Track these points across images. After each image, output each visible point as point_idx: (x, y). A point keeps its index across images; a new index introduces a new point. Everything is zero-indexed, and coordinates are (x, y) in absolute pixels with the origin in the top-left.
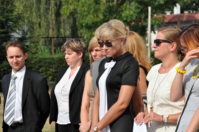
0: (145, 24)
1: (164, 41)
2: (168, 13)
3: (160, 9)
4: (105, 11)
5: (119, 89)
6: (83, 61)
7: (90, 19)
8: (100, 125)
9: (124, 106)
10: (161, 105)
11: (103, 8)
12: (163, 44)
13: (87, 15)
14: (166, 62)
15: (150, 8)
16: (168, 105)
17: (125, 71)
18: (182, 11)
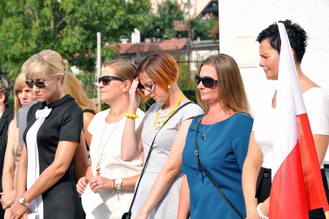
0: (93, 56)
1: (115, 78)
2: (124, 41)
3: (113, 35)
4: (38, 38)
5: (56, 146)
6: (7, 106)
7: (16, 49)
8: (28, 196)
9: (63, 169)
10: (112, 166)
11: (35, 33)
12: (112, 82)
13: (13, 44)
14: (116, 108)
15: (99, 35)
16: (121, 165)
17: (64, 122)
18: (142, 40)
